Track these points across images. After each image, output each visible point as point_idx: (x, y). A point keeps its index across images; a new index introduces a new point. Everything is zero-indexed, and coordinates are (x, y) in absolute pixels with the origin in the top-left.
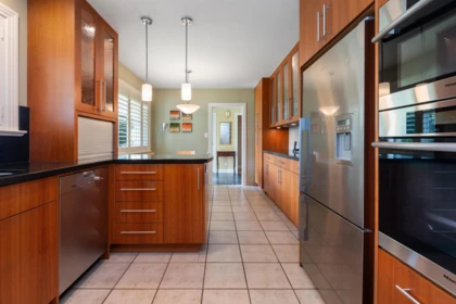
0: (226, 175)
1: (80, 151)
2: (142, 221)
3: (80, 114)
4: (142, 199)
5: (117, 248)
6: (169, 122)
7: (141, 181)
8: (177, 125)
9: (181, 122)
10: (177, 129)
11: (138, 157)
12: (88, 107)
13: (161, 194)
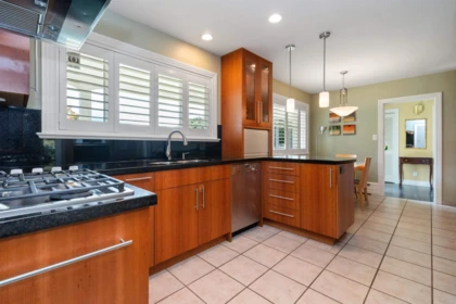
0: (416, 189)
1: (246, 150)
2: (284, 206)
3: (245, 126)
4: (284, 189)
5: (268, 221)
6: (328, 125)
7: (283, 175)
8: (338, 128)
9: (342, 124)
10: (337, 132)
11: (296, 157)
12: (250, 121)
13: (298, 187)
